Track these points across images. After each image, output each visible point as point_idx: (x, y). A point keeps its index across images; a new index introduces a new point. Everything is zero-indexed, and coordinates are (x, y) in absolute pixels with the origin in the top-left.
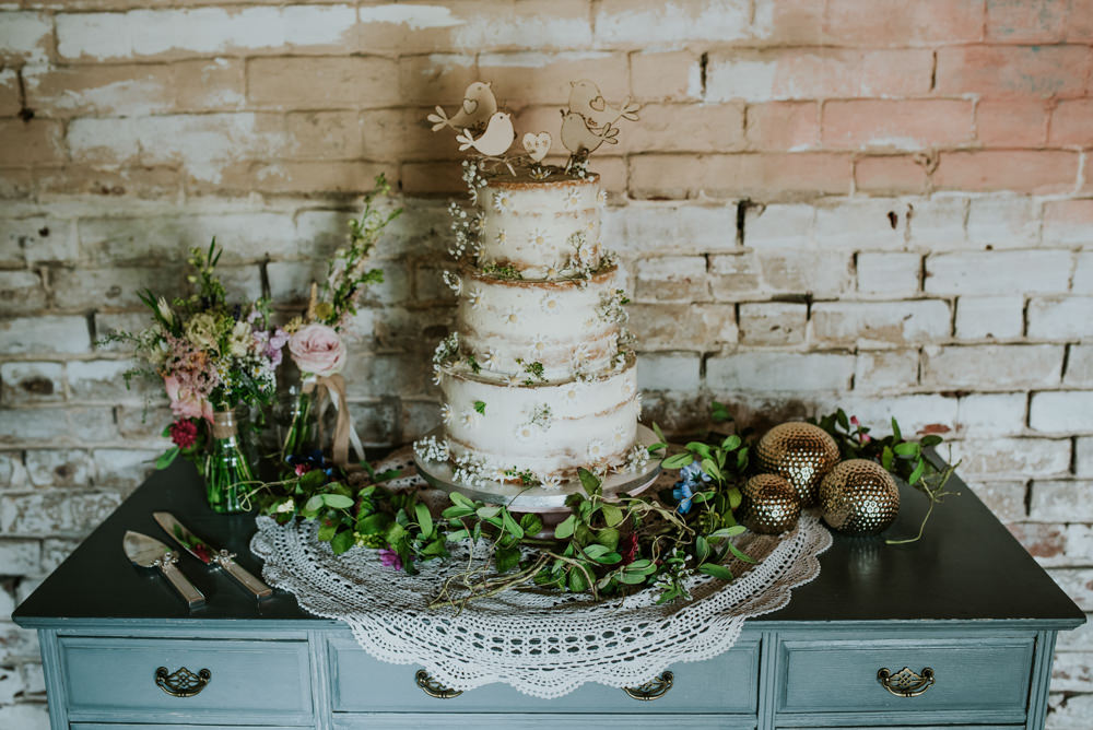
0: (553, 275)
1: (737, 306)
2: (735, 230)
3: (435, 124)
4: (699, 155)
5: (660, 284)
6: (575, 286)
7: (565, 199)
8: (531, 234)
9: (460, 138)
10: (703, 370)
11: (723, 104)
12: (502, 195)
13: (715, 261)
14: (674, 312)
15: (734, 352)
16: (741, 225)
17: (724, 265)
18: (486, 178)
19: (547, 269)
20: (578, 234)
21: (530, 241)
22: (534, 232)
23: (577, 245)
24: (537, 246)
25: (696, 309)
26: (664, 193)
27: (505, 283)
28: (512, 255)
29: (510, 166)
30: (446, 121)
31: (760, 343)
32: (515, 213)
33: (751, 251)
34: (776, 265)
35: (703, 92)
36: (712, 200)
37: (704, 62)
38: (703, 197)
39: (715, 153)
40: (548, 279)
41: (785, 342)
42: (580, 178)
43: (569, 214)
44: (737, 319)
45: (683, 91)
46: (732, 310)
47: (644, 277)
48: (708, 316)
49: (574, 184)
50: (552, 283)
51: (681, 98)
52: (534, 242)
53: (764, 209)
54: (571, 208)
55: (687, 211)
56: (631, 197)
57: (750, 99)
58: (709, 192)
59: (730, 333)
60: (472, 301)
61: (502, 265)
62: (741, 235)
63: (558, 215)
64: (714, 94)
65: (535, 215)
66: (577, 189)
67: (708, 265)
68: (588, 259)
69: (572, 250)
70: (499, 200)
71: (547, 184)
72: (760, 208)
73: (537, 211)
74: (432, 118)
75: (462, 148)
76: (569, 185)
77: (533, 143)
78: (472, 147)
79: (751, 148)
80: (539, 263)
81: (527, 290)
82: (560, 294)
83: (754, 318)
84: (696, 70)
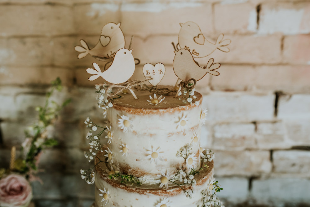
0: (165, 183)
1: (272, 152)
2: (272, 109)
3: (80, 53)
4: (254, 65)
5: (227, 140)
6: (182, 191)
7: (176, 122)
8: (147, 150)
9: (89, 71)
10: (250, 187)
11: (269, 36)
12: (124, 117)
13: (260, 126)
14: (235, 155)
15: (268, 177)
16: (276, 106)
17: (265, 129)
18: (112, 102)
19: (159, 176)
20: (186, 147)
21: (147, 155)
22: (150, 149)
23: (185, 156)
24: (152, 159)
25: (248, 153)
26: (231, 88)
27: (126, 188)
28: (132, 164)
29: (132, 92)
30: (88, 51)
31: (284, 172)
32: (135, 132)
33: (281, 121)
34: (295, 129)
35: (258, 28)
36: (260, 91)
37: (259, 9)
38: (255, 90)
39: (263, 64)
40: (161, 186)
41: (299, 172)
42: (189, 103)
43: (179, 133)
44: (271, 159)
45: (245, 27)
46: (268, 154)
47: (218, 135)
48: (254, 157)
49: (184, 109)
50: (164, 190)
51: (243, 31)
52: (150, 156)
53: (291, 96)
54: (181, 128)
55: (245, 98)
56: (212, 89)
57: (286, 32)
58: (259, 87)
59: (266, 167)
60: (101, 195)
61: (125, 170)
62: (276, 112)
63: (170, 134)
64: (265, 28)
65: (151, 135)
66: (185, 113)
67: (256, 129)
68: (193, 164)
69: (181, 160)
70: (121, 121)
71: (161, 111)
72: (287, 97)
73: (153, 132)
74: (78, 49)
75: (92, 79)
76: (179, 110)
77: (151, 71)
78: (101, 77)
79: (285, 61)
80: (154, 171)
81: (143, 195)
82: (171, 199)
83: (282, 159)
84: (254, 14)
